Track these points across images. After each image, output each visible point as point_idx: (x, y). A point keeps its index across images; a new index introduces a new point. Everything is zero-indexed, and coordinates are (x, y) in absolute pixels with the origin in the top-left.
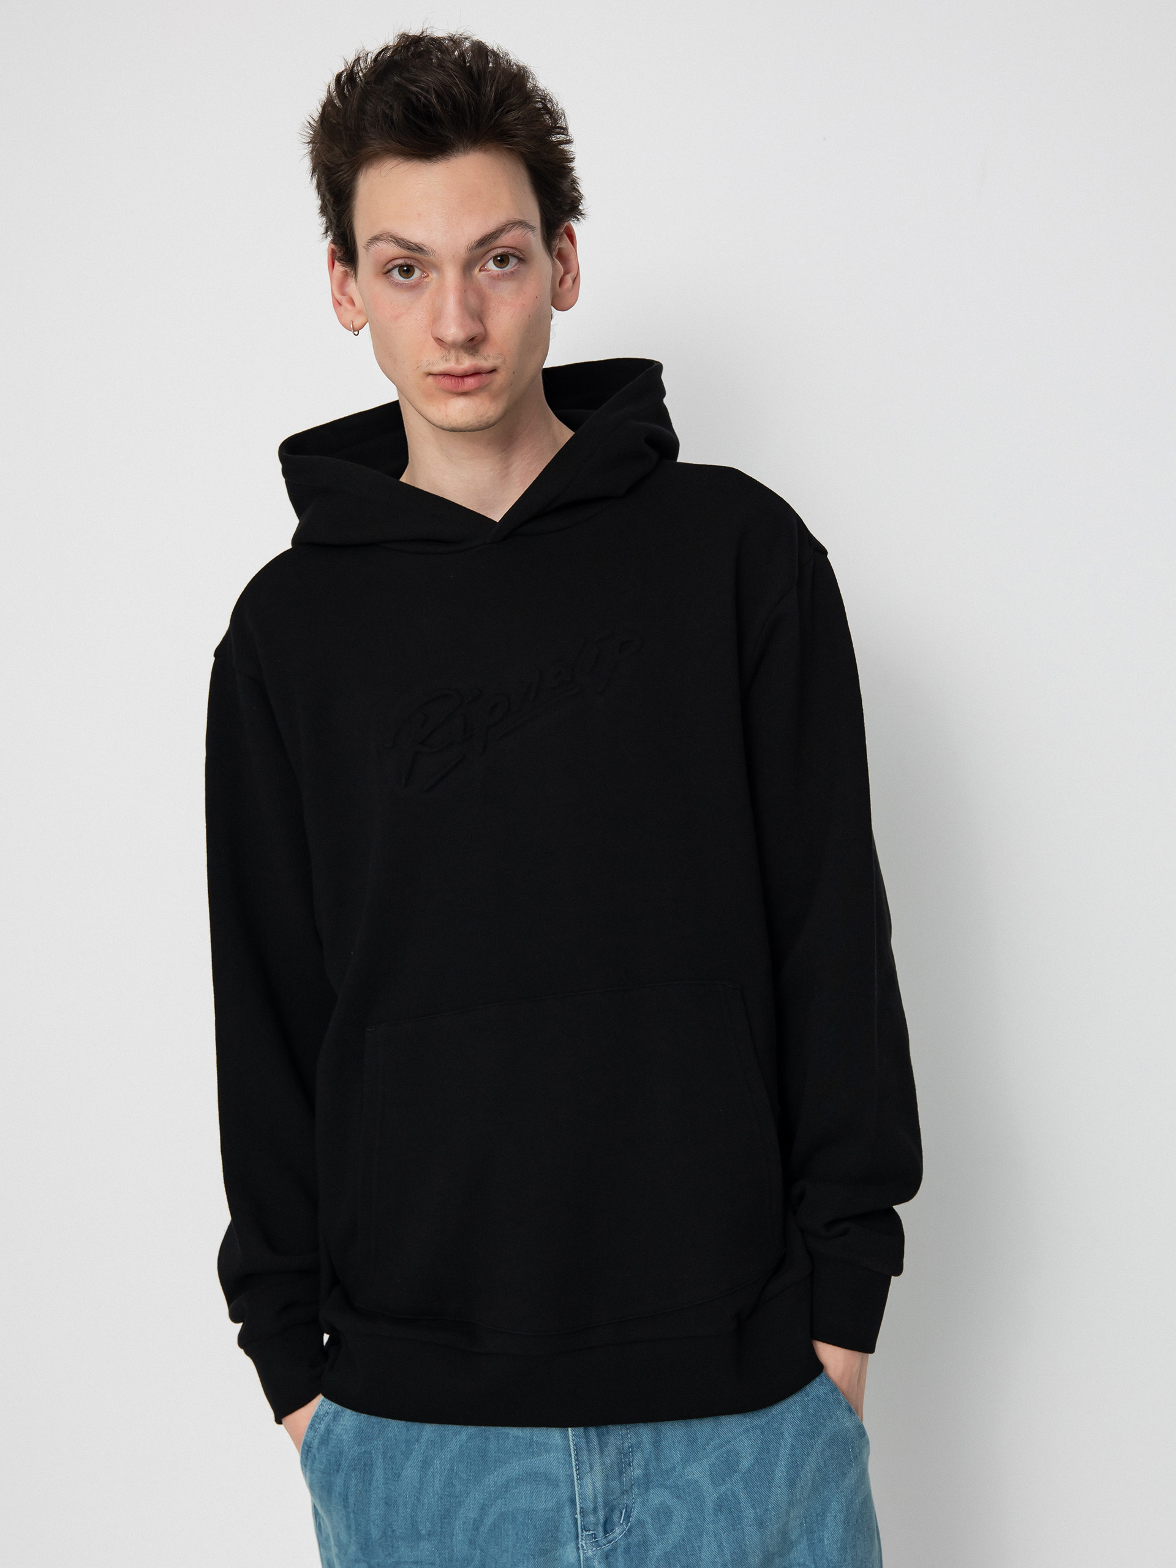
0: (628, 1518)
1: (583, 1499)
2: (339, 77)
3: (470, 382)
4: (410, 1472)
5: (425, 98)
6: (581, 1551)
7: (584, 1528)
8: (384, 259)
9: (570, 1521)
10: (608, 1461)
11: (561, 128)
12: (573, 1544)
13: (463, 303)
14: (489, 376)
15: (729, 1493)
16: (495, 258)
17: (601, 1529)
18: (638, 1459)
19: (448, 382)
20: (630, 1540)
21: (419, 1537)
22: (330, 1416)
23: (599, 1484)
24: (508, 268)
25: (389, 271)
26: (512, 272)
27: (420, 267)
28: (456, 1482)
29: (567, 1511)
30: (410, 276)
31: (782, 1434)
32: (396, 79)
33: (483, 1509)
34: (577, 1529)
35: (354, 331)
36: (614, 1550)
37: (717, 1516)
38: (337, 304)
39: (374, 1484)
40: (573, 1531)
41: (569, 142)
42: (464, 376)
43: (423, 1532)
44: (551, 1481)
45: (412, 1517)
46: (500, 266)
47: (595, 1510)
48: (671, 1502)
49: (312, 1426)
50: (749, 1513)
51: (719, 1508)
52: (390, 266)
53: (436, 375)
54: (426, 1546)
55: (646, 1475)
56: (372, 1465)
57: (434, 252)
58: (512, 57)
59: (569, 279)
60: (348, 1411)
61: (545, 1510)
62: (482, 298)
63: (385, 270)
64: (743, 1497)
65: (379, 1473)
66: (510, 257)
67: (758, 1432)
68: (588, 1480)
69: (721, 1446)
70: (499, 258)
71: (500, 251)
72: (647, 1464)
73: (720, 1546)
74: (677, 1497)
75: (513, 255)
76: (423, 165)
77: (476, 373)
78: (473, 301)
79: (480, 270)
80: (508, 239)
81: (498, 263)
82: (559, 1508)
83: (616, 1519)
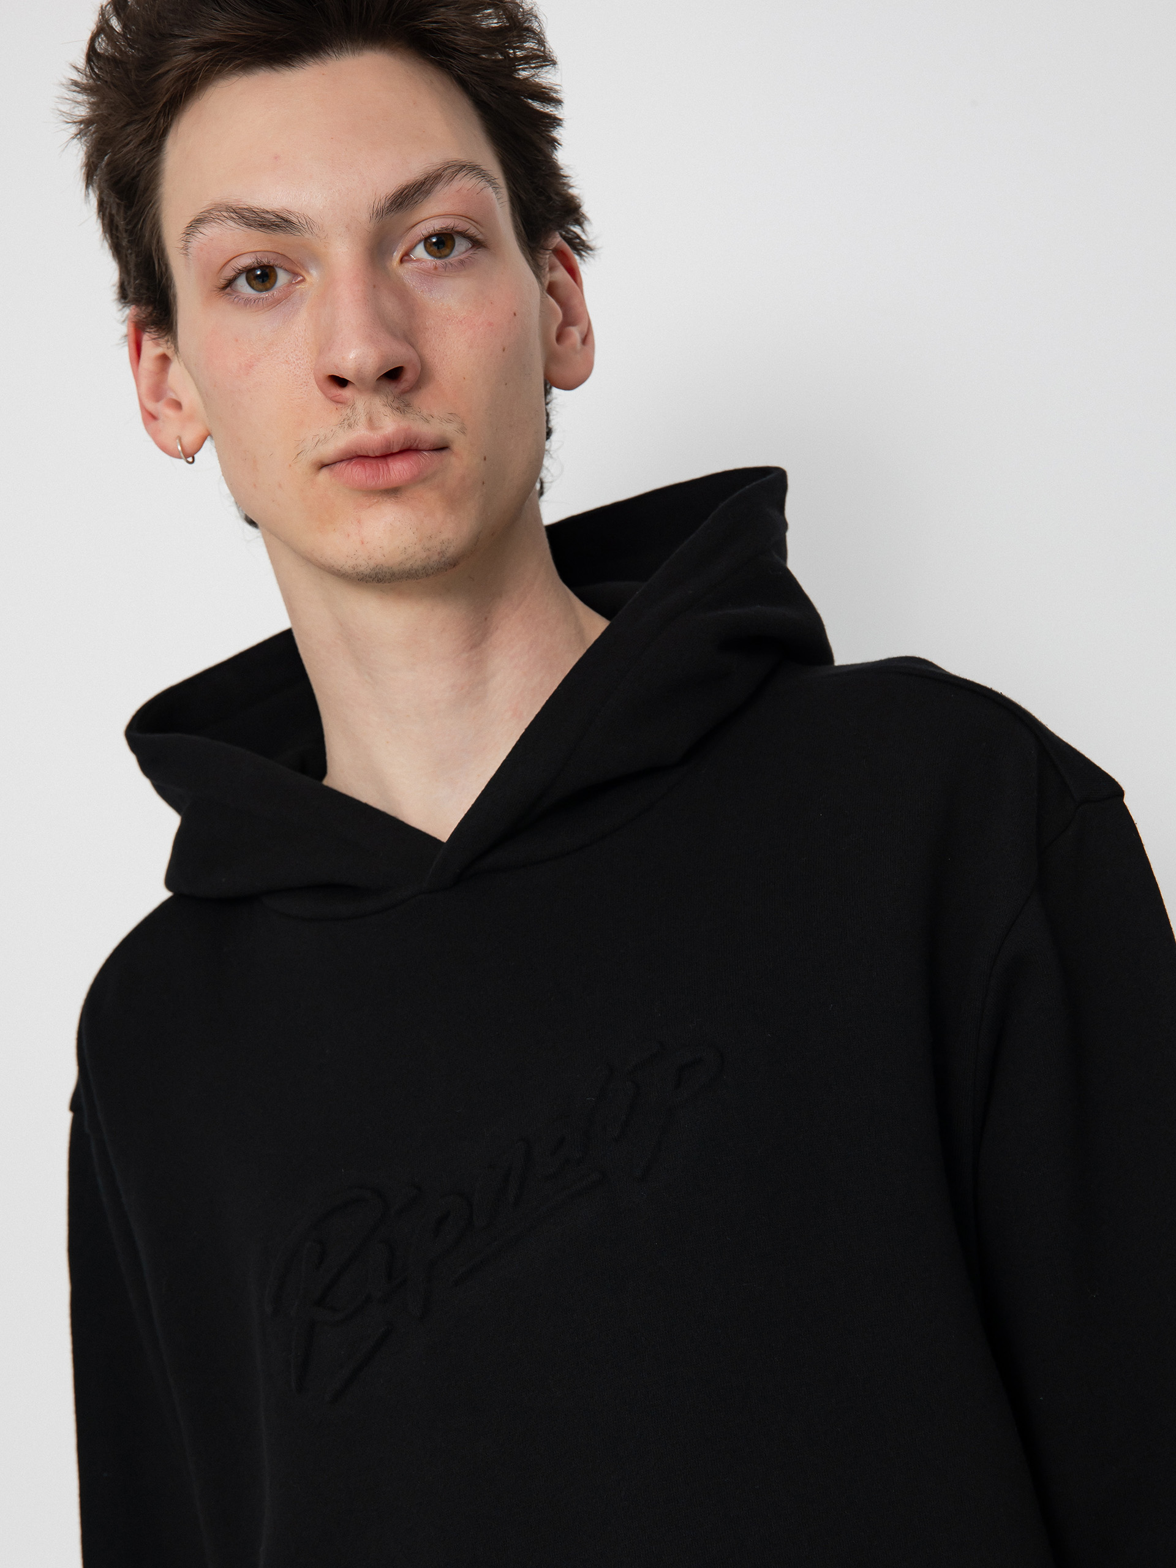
3: (399, 469)
8: (219, 255)
13: (373, 314)
16: (426, 240)
19: (357, 473)
24: (453, 259)
25: (230, 283)
26: (461, 268)
30: (268, 285)
35: (186, 457)
38: (150, 417)
42: (386, 455)
46: (438, 254)
52: (229, 273)
53: (335, 463)
57: (309, 223)
59: (575, 333)
62: (410, 306)
63: (223, 282)
66: (455, 236)
70: (434, 240)
71: (437, 223)
75: (464, 235)
76: (277, 75)
77: (408, 449)
78: (391, 308)
79: (401, 262)
80: (449, 197)
81: (435, 248)
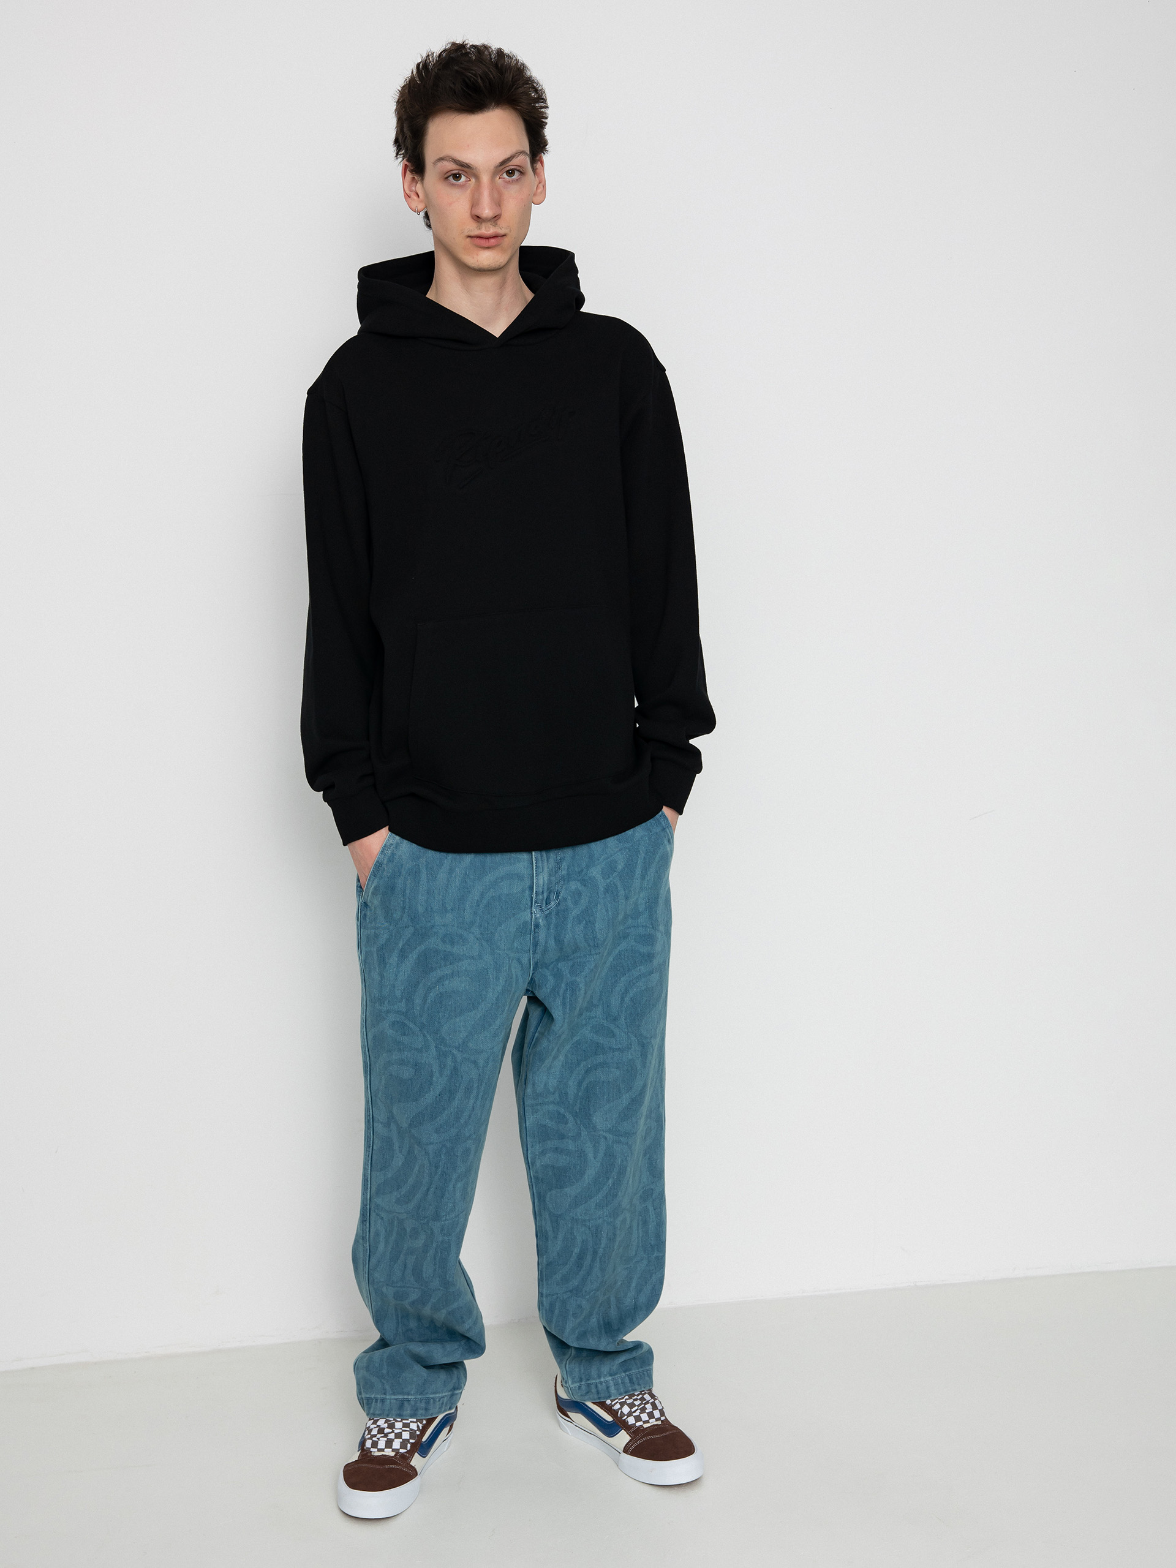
0: (558, 897)
1: (538, 886)
2: (418, 65)
3: (493, 241)
4: (442, 876)
5: (474, 79)
6: (533, 914)
7: (536, 902)
8: (446, 170)
9: (528, 899)
10: (550, 867)
11: (543, 99)
12: (529, 910)
13: (491, 195)
14: (502, 238)
15: (612, 883)
16: (508, 172)
17: (544, 903)
18: (564, 865)
19: (479, 241)
20: (559, 908)
21: (446, 911)
22: (394, 846)
23: (546, 879)
24: (514, 177)
25: (447, 178)
26: (517, 180)
27: (466, 175)
28: (468, 880)
29: (527, 893)
30: (459, 180)
31: (639, 851)
32: (456, 68)
33: (482, 895)
34: (532, 903)
36: (550, 914)
37: (605, 895)
38: (407, 196)
39: (421, 883)
40: (529, 904)
41: (547, 107)
42: (487, 238)
43: (449, 908)
44: (520, 877)
45: (442, 900)
46: (510, 177)
47: (543, 893)
48: (581, 888)
49: (382, 852)
50: (622, 893)
51: (607, 891)
52: (449, 174)
53: (472, 237)
54: (449, 916)
55: (568, 874)
56: (420, 872)
57: (476, 168)
58: (519, 58)
59: (541, 187)
60: (405, 842)
61: (516, 893)
62: (500, 194)
63: (446, 176)
64: (619, 884)
65: (424, 876)
66: (515, 171)
67: (628, 850)
68: (541, 877)
69: (607, 858)
70: (510, 172)
71: (512, 167)
72: (568, 868)
73: (607, 911)
74: (585, 886)
75: (518, 171)
76: (469, 116)
77: (495, 237)
78: (496, 195)
79: (499, 178)
80: (516, 161)
81: (509, 175)
82: (523, 891)
83: (551, 898)
